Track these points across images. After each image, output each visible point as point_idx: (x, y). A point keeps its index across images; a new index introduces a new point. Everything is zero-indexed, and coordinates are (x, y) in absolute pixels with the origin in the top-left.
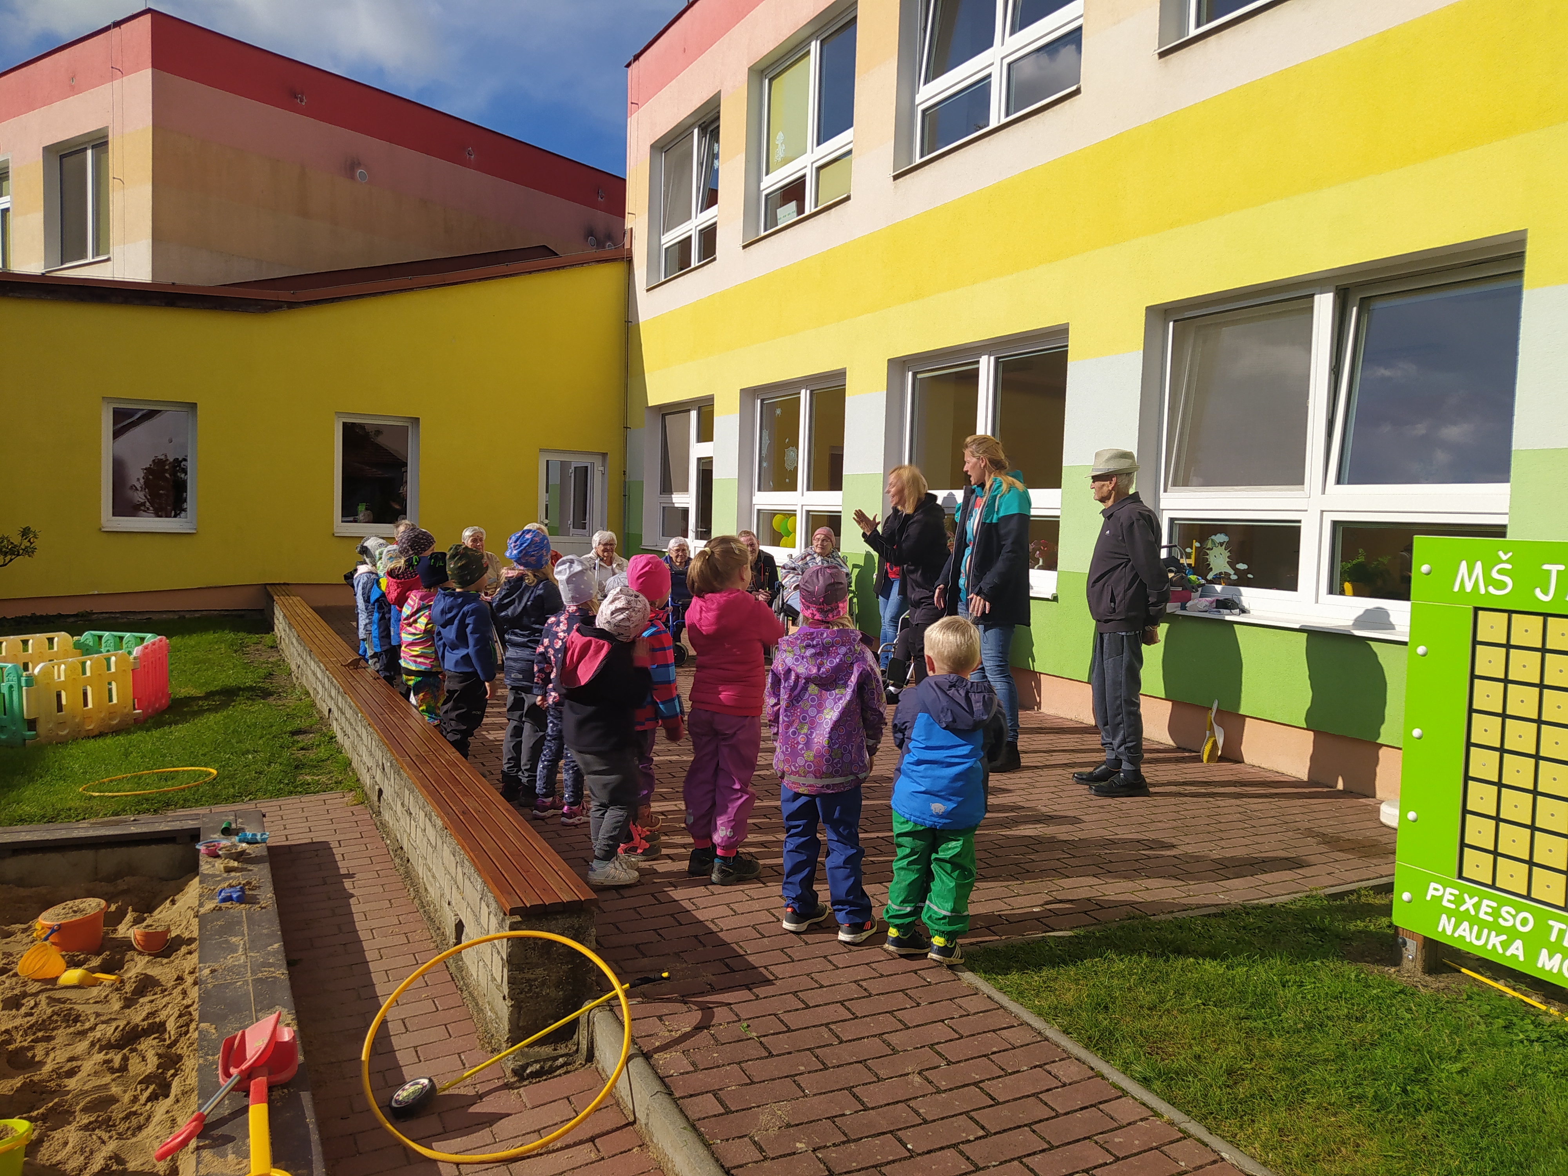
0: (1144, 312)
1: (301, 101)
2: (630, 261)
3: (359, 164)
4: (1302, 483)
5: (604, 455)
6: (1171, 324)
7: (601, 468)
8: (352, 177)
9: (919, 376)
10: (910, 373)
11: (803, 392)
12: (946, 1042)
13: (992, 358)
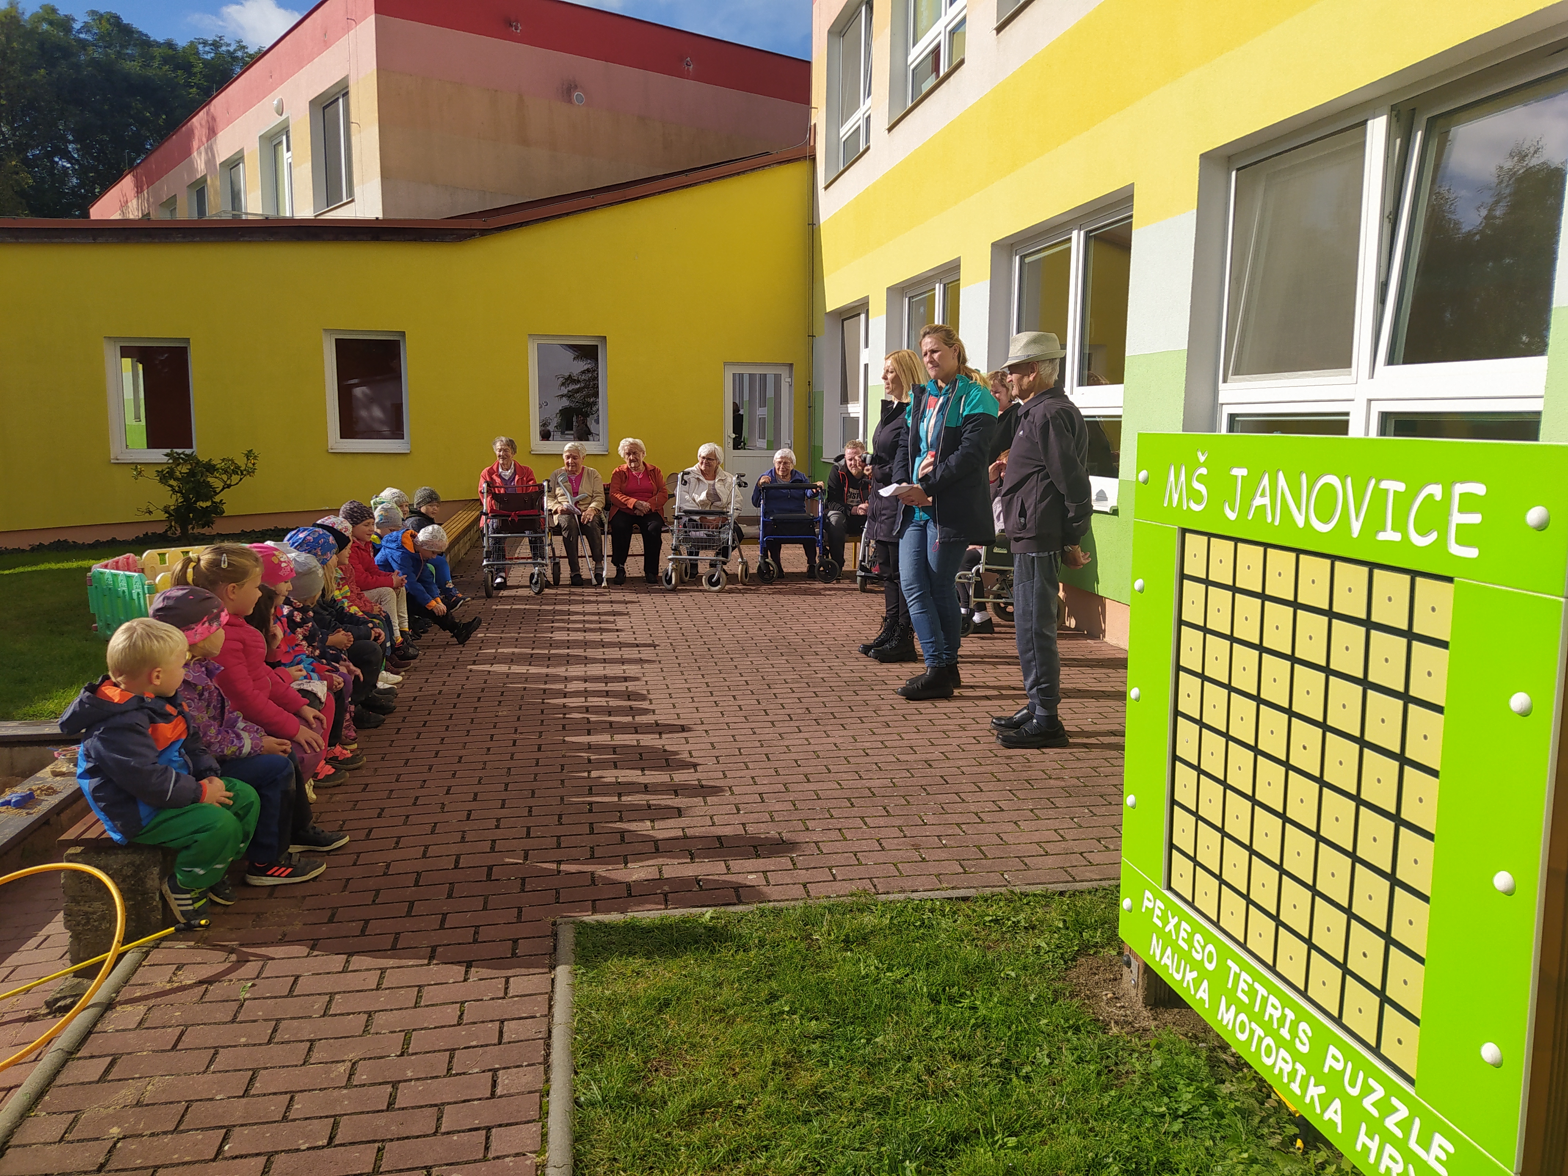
0: (1198, 161)
1: (516, 29)
2: (813, 159)
3: (576, 87)
4: (1349, 365)
5: (791, 365)
6: (1234, 173)
7: (789, 380)
8: (570, 101)
9: (1027, 260)
10: (1017, 257)
11: (937, 285)
12: (435, 1028)
13: (1082, 233)
